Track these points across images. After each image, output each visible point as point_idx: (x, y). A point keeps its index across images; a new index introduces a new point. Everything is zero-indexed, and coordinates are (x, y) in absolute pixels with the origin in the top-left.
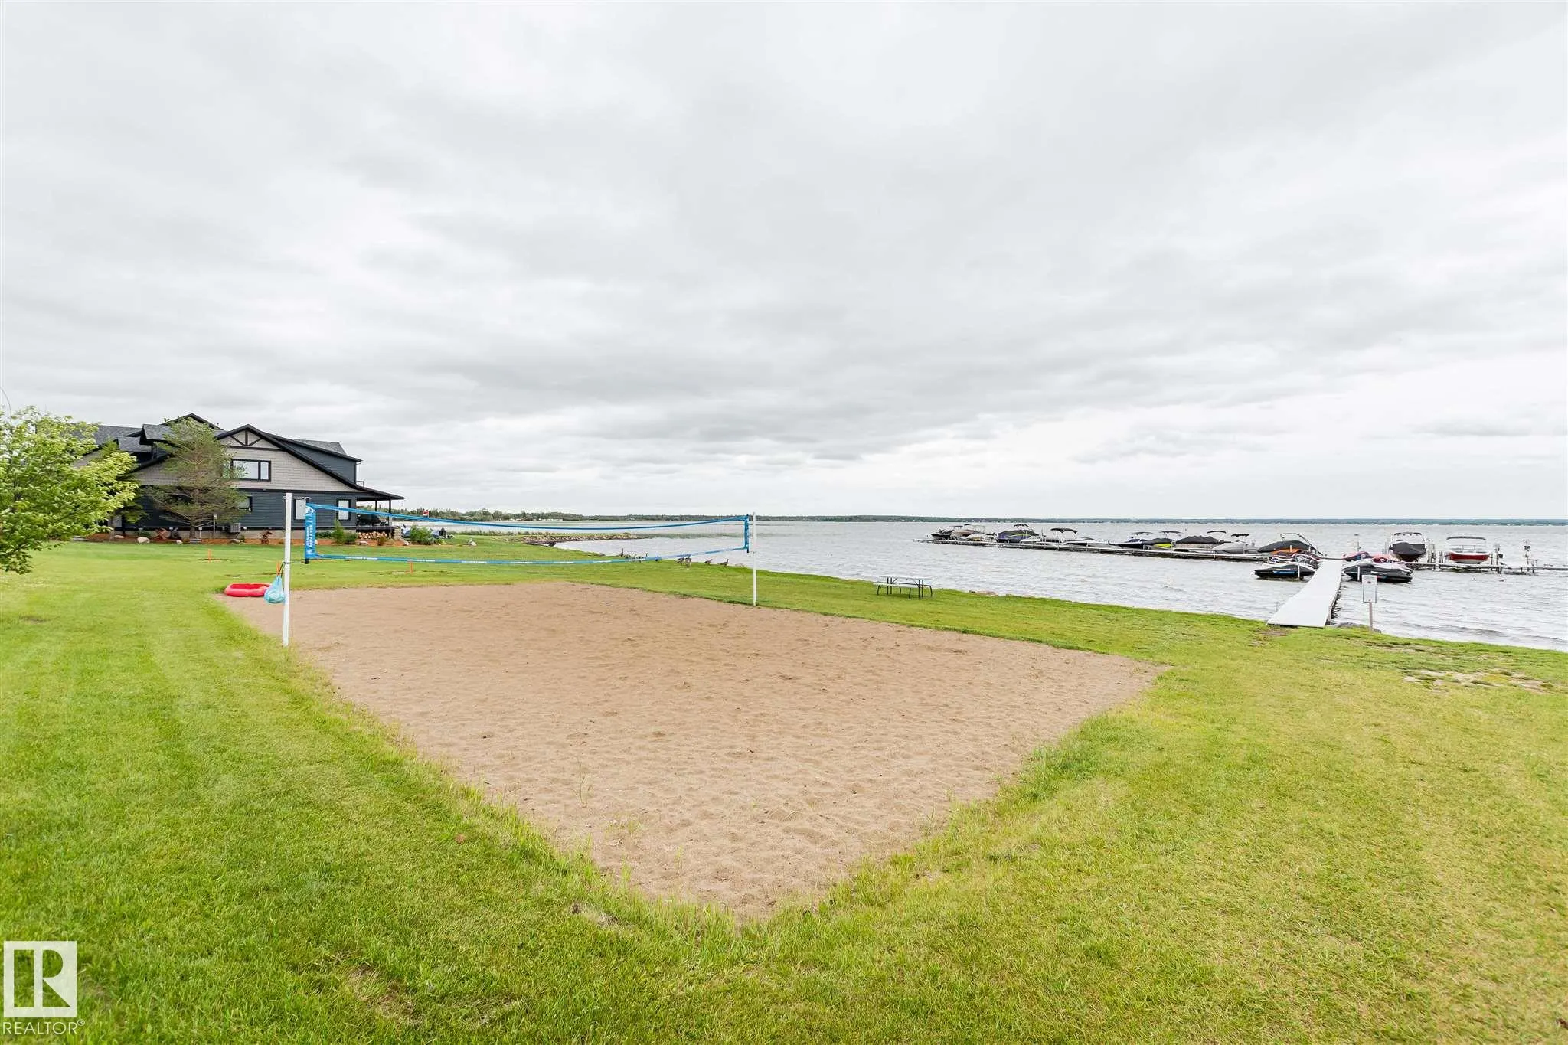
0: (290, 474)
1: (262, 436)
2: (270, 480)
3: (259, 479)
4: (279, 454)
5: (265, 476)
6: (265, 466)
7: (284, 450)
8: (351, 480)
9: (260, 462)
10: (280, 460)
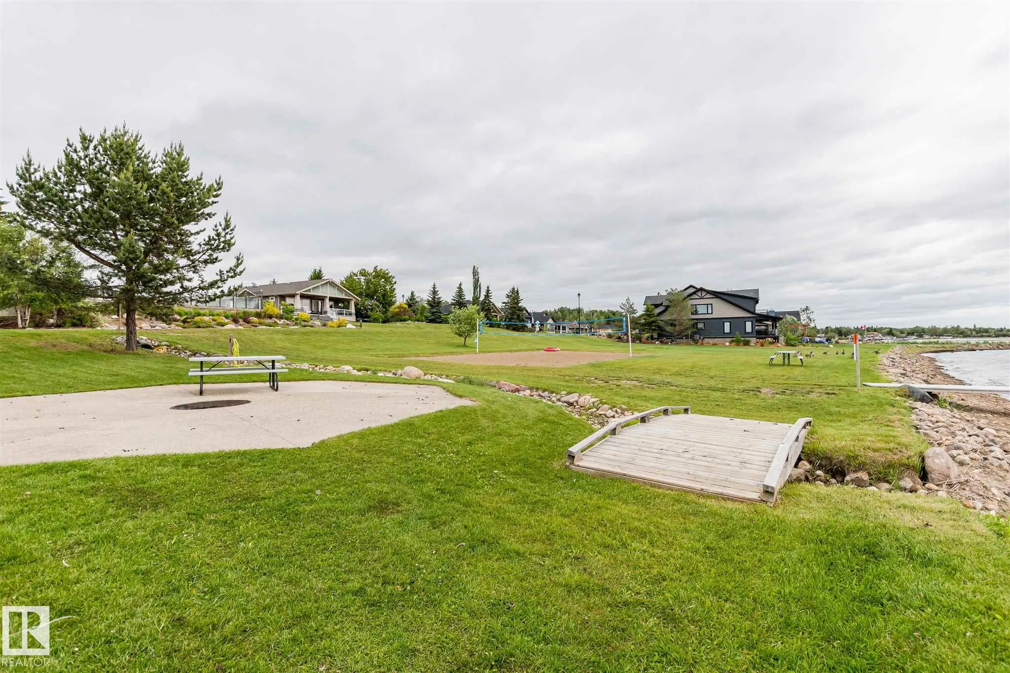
0: (722, 310)
1: (708, 292)
2: (712, 313)
3: (708, 313)
4: (715, 299)
5: (710, 312)
6: (710, 307)
7: (717, 297)
8: (753, 311)
9: (707, 304)
10: (716, 303)
